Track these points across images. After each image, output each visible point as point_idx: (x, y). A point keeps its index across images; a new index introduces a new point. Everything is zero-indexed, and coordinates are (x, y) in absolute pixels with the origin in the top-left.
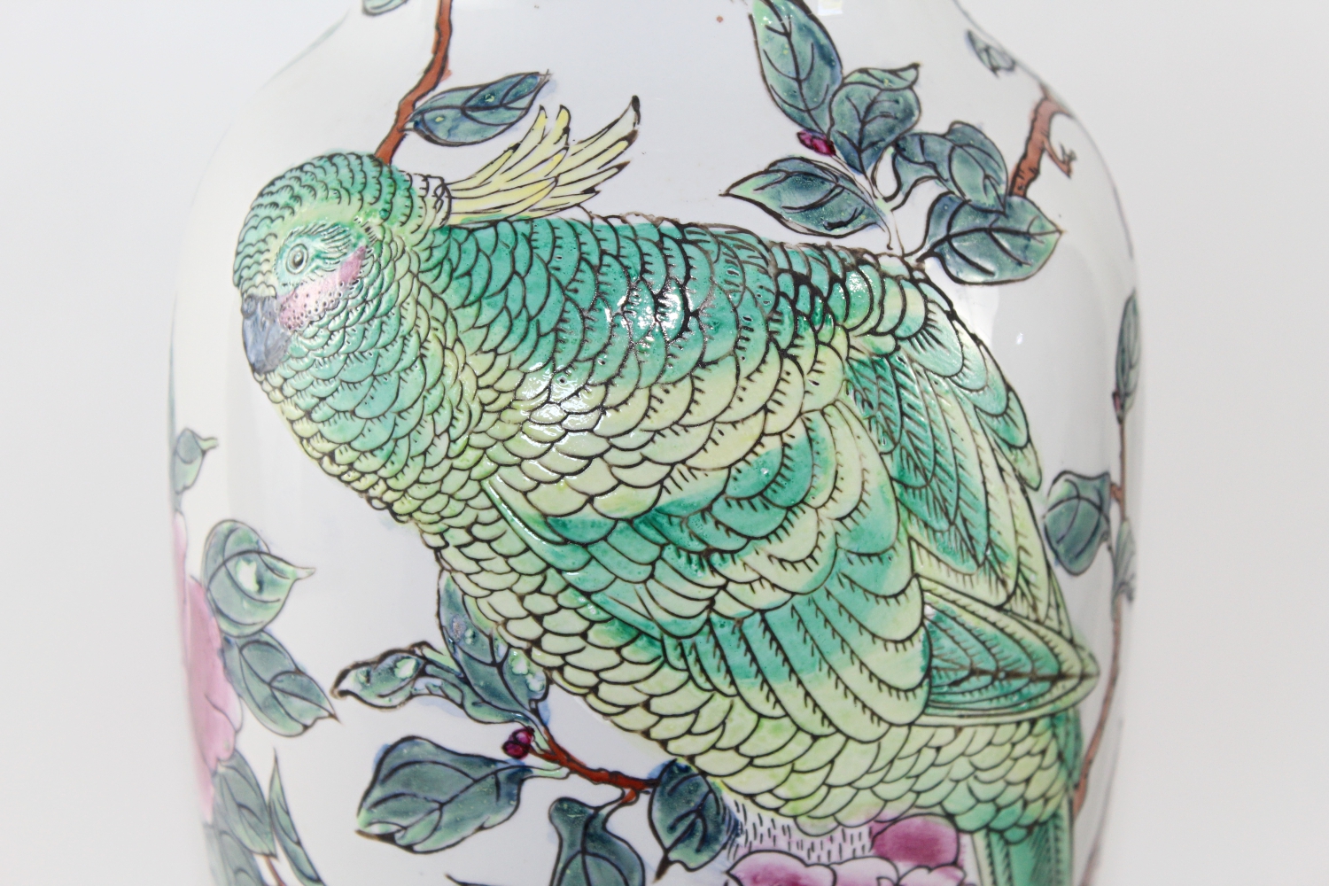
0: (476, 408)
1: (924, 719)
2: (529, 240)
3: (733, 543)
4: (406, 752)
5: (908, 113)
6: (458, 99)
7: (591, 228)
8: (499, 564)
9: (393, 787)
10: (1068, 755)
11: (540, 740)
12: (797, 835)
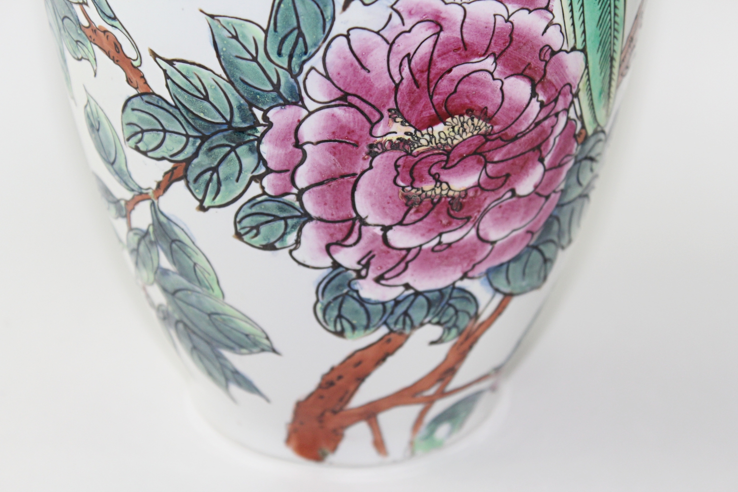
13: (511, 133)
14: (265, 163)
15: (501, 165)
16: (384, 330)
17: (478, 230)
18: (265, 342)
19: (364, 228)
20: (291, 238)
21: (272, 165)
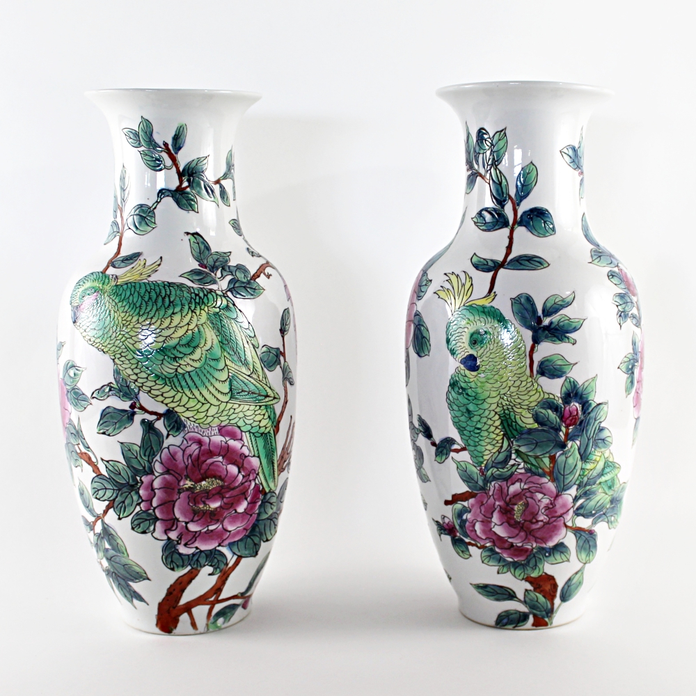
0: (122, 325)
1: (230, 401)
2: (134, 287)
3: (181, 355)
4: (107, 410)
5: (227, 261)
6: (121, 259)
7: (149, 284)
8: (127, 362)
9: (105, 420)
10: (272, 416)
11: (138, 405)
12: (200, 428)
13: (232, 486)
14: (141, 498)
15: (229, 499)
16: (189, 568)
17: (223, 525)
18: (145, 575)
19: (179, 523)
20: (152, 528)
21: (143, 498)
